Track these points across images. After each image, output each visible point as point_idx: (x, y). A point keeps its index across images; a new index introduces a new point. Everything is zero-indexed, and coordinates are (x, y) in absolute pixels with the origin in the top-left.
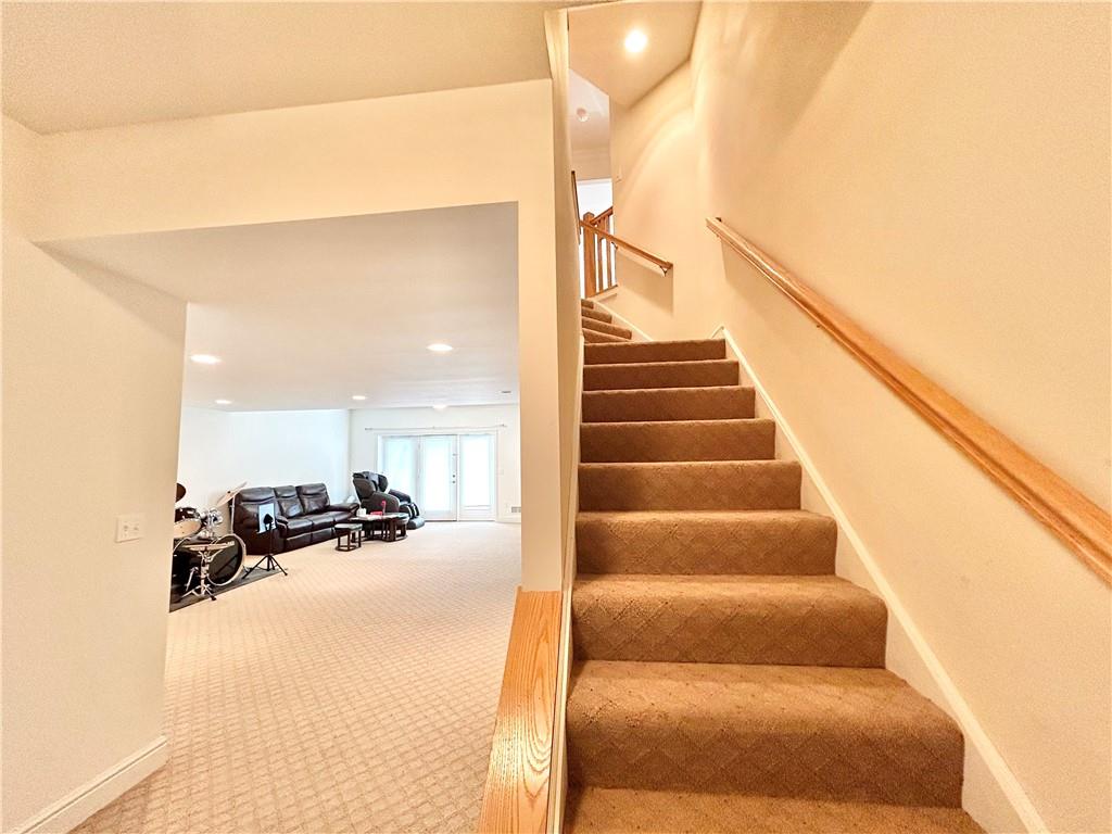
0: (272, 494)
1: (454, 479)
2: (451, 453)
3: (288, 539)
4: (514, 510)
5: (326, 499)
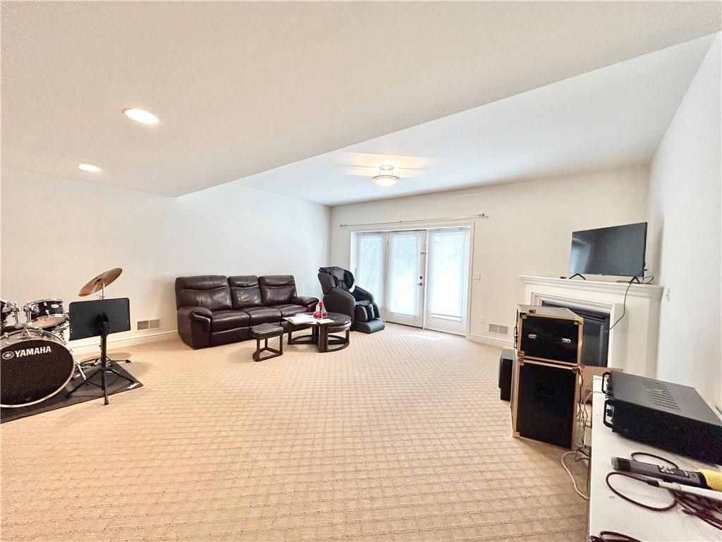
0: (225, 283)
1: (421, 281)
2: (419, 252)
3: (214, 333)
4: (493, 328)
5: (294, 291)
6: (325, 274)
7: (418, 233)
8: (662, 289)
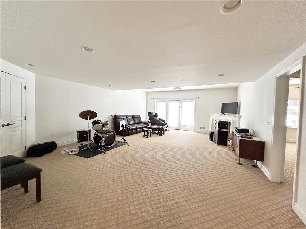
0: (125, 117)
1: (179, 116)
2: (179, 107)
3: (130, 132)
4: (201, 128)
5: (140, 120)
6: (150, 114)
7: (178, 101)
8: (240, 116)
